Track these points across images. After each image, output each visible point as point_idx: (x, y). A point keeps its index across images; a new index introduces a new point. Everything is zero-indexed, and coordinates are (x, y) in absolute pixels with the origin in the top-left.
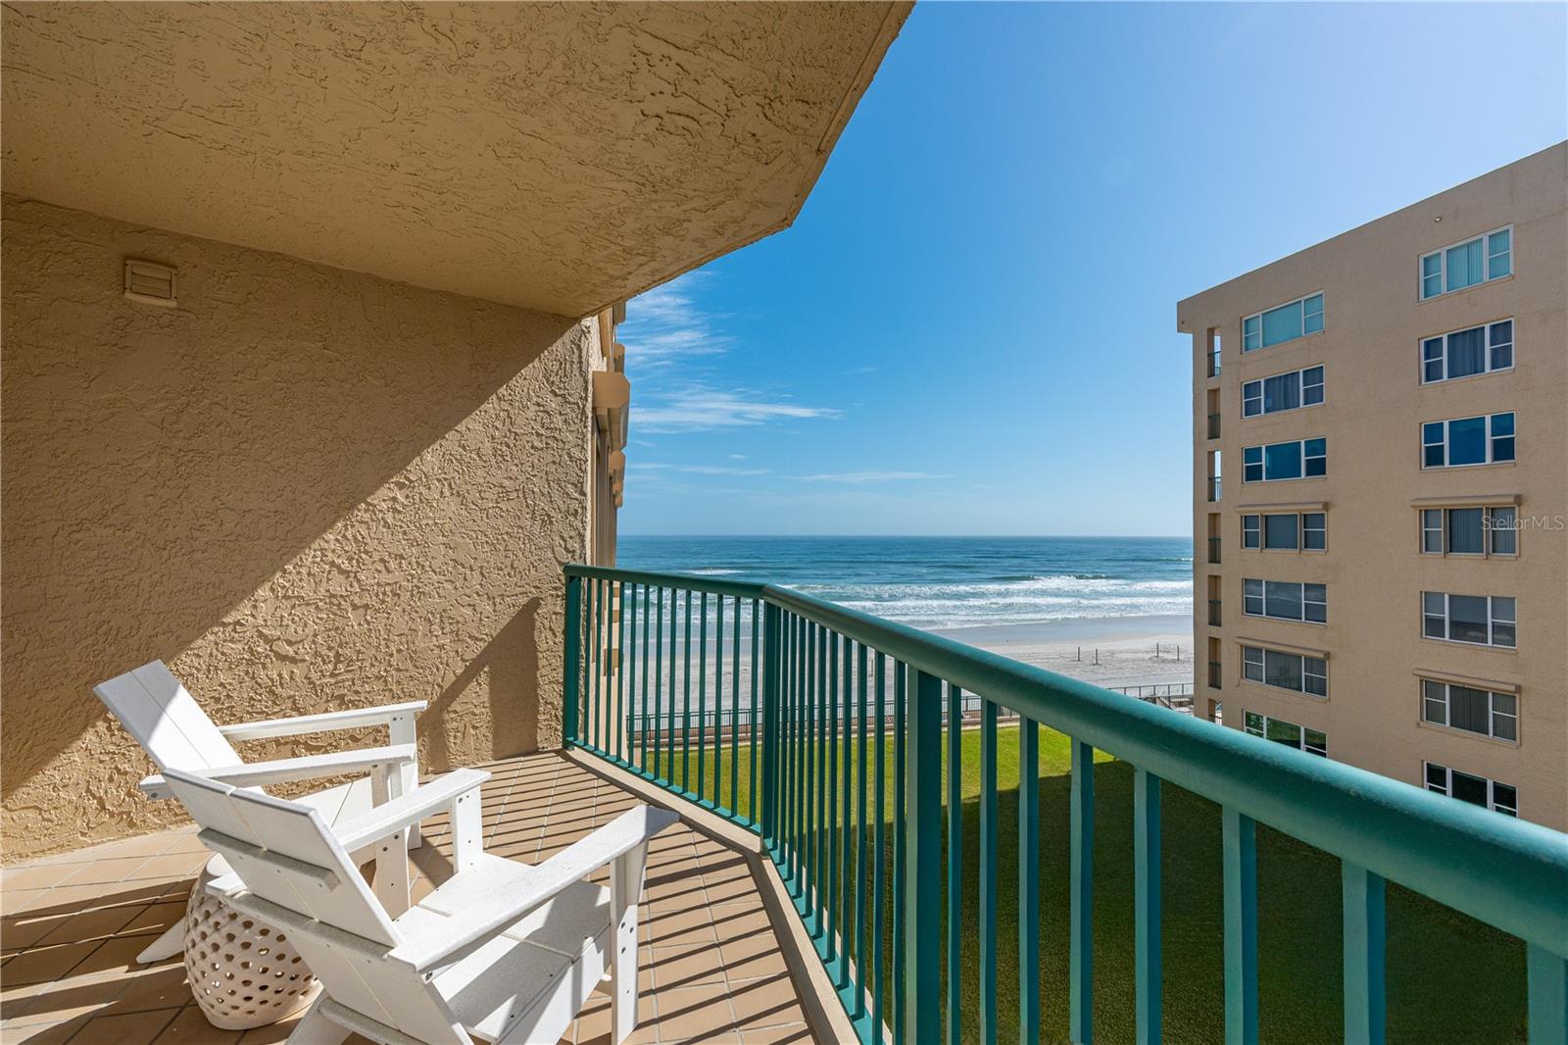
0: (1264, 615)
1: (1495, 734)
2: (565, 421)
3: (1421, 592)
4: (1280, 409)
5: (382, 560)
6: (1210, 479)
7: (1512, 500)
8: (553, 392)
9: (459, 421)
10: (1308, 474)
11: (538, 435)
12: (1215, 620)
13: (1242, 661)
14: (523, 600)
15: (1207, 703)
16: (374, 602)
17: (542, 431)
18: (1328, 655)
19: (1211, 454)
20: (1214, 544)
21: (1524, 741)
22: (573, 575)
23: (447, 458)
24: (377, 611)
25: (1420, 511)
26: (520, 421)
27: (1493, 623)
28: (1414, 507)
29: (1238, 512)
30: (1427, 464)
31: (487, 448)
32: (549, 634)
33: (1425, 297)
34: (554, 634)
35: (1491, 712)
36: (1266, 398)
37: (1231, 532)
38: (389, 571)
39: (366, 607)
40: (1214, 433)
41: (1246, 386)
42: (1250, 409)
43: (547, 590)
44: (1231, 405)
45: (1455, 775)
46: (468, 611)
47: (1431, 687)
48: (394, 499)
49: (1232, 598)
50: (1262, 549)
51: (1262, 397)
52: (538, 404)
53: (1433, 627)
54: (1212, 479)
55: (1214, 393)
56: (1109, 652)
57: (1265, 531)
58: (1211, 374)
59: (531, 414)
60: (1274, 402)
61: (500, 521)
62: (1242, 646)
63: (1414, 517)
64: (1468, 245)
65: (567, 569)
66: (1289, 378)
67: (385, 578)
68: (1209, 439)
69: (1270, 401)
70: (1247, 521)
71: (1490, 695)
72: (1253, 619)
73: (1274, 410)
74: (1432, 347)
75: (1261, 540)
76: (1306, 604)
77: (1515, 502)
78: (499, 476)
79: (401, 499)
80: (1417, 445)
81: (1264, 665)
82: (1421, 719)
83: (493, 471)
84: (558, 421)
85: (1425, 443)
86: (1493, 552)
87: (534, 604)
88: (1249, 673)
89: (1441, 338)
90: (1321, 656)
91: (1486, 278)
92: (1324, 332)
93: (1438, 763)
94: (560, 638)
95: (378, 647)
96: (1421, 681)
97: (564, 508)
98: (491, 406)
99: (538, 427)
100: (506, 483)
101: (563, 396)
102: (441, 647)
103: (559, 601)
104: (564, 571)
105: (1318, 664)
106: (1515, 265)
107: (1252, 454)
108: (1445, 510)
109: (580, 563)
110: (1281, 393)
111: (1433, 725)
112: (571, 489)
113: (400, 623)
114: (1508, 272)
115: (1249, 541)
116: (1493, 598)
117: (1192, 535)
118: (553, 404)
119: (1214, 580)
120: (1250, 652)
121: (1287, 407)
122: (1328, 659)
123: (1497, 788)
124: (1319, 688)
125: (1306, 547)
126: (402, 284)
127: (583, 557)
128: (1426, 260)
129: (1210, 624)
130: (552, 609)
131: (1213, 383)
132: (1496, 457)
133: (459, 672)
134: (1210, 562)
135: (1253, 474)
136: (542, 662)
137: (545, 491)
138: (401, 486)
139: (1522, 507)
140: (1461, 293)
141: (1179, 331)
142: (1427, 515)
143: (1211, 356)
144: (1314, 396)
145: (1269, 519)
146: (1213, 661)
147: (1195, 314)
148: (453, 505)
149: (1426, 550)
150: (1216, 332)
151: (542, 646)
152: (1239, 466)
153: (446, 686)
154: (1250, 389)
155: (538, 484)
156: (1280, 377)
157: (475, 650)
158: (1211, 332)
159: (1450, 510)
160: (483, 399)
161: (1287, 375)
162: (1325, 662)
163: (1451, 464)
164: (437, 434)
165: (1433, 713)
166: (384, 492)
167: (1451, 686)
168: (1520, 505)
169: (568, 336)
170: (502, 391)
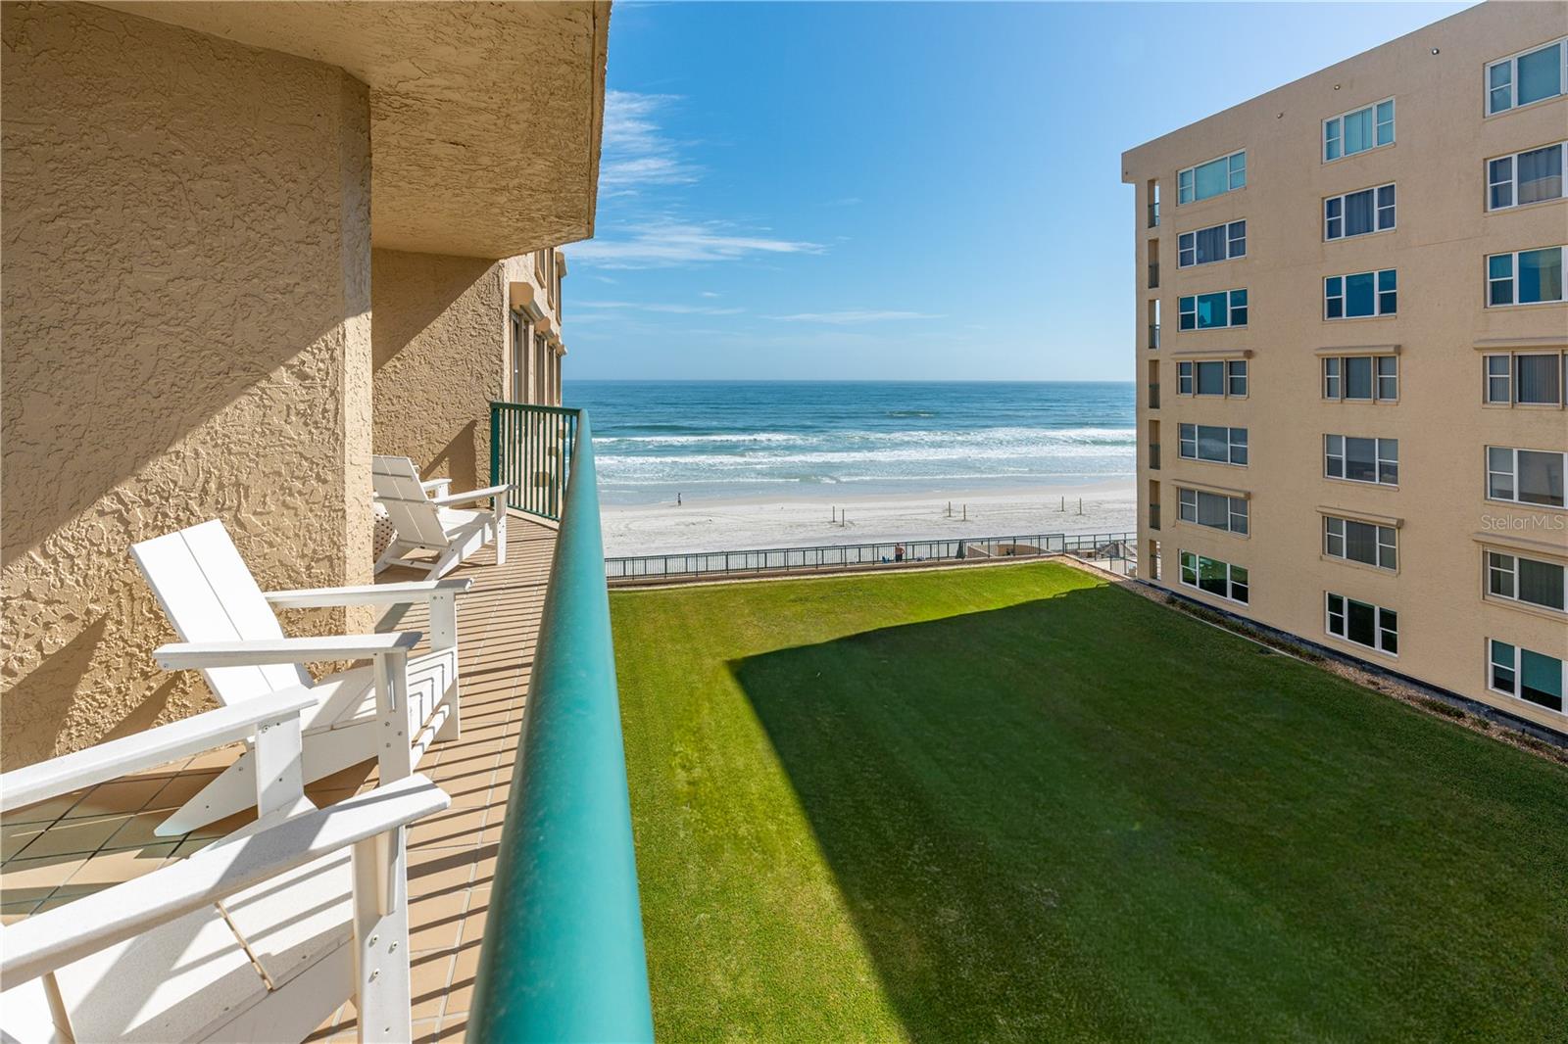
0: (1197, 458)
1: (1381, 565)
2: (490, 319)
3: (1324, 435)
4: (1211, 261)
5: (390, 399)
6: (1150, 327)
7: (1392, 349)
8: (483, 303)
9: (429, 323)
10: (1233, 323)
11: (474, 328)
12: (1155, 464)
13: (1178, 503)
14: (466, 422)
15: (1148, 543)
16: (386, 420)
17: (476, 326)
18: (1248, 495)
19: (1152, 302)
20: (1154, 389)
21: (1402, 571)
22: (496, 409)
23: (423, 343)
24: (388, 425)
25: (1323, 359)
26: (464, 320)
27: (1380, 462)
28: (1318, 355)
29: (1173, 359)
30: (1329, 316)
31: (445, 337)
32: (482, 442)
33: (1328, 159)
34: (485, 442)
35: (1378, 544)
36: (1198, 250)
37: (1168, 379)
38: (393, 405)
39: (382, 423)
40: (1154, 283)
41: (1181, 237)
42: (1185, 260)
43: (480, 417)
44: (1168, 255)
45: (1351, 604)
46: (435, 427)
47: (1330, 522)
48: (395, 366)
49: (1169, 442)
50: (1194, 395)
51: (1195, 249)
52: (474, 311)
53: (1333, 467)
54: (1152, 327)
55: (1154, 244)
56: (1097, 502)
57: (1200, 377)
58: (1152, 224)
59: (469, 317)
60: (1205, 254)
61: (453, 377)
62: (1178, 488)
63: (1317, 364)
64: (1362, 112)
65: (492, 404)
66: (1219, 231)
67: (391, 408)
68: (1150, 287)
69: (1202, 252)
70: (1182, 367)
71: (1377, 528)
72: (1186, 462)
73: (1205, 261)
74: (1332, 206)
75: (1194, 385)
76: (1231, 447)
77: (1395, 352)
78: (452, 352)
79: (399, 366)
80: (1319, 298)
81: (1196, 506)
82: (1324, 553)
83: (448, 350)
84: (486, 320)
85: (1328, 296)
86: (1381, 397)
87: (474, 423)
88: (1183, 513)
89: (1340, 199)
90: (1242, 495)
91: (1375, 145)
92: (1246, 188)
93: (1337, 593)
94: (488, 444)
95: (388, 445)
96: (1323, 517)
97: (490, 370)
98: (447, 313)
99: (474, 323)
100: (456, 356)
101: (489, 305)
102: (421, 446)
103: (488, 423)
104: (490, 405)
105: (1241, 503)
106: (1397, 134)
107: (1186, 303)
108: (1342, 359)
109: (500, 401)
110: (1212, 244)
111: (1334, 558)
112: (494, 358)
113: (400, 432)
114: (1392, 140)
115: (1184, 387)
116: (1379, 439)
117: (1134, 380)
118: (482, 310)
119: (1155, 425)
120: (1185, 494)
121: (1215, 260)
122: (1250, 499)
123: (1383, 613)
124: (1241, 527)
125: (1231, 393)
126: (398, 251)
127: (502, 397)
128: (1329, 124)
129: (1151, 467)
130: (483, 428)
131: (1152, 234)
132: (1383, 311)
133: (431, 460)
134: (1151, 407)
135: (1187, 323)
136: (478, 457)
137: (479, 359)
138: (399, 359)
139: (1402, 357)
140: (1355, 157)
141: (1123, 182)
142: (1328, 363)
143: (1151, 206)
144: (1238, 249)
145: (1202, 366)
146: (1154, 503)
147: (1138, 165)
148: (426, 369)
149: (1329, 396)
150: (1157, 183)
151: (478, 448)
152: (1175, 315)
153: (424, 468)
154: (1185, 240)
155: (474, 356)
156: (1210, 230)
157: (441, 448)
158: (1152, 183)
159: (1347, 359)
160: (443, 310)
161: (1216, 228)
162: (1246, 501)
163: (1347, 316)
164: (417, 330)
165: (1332, 548)
166: (390, 363)
167: (1347, 521)
168: (1400, 354)
169: (491, 270)
170: (453, 305)
